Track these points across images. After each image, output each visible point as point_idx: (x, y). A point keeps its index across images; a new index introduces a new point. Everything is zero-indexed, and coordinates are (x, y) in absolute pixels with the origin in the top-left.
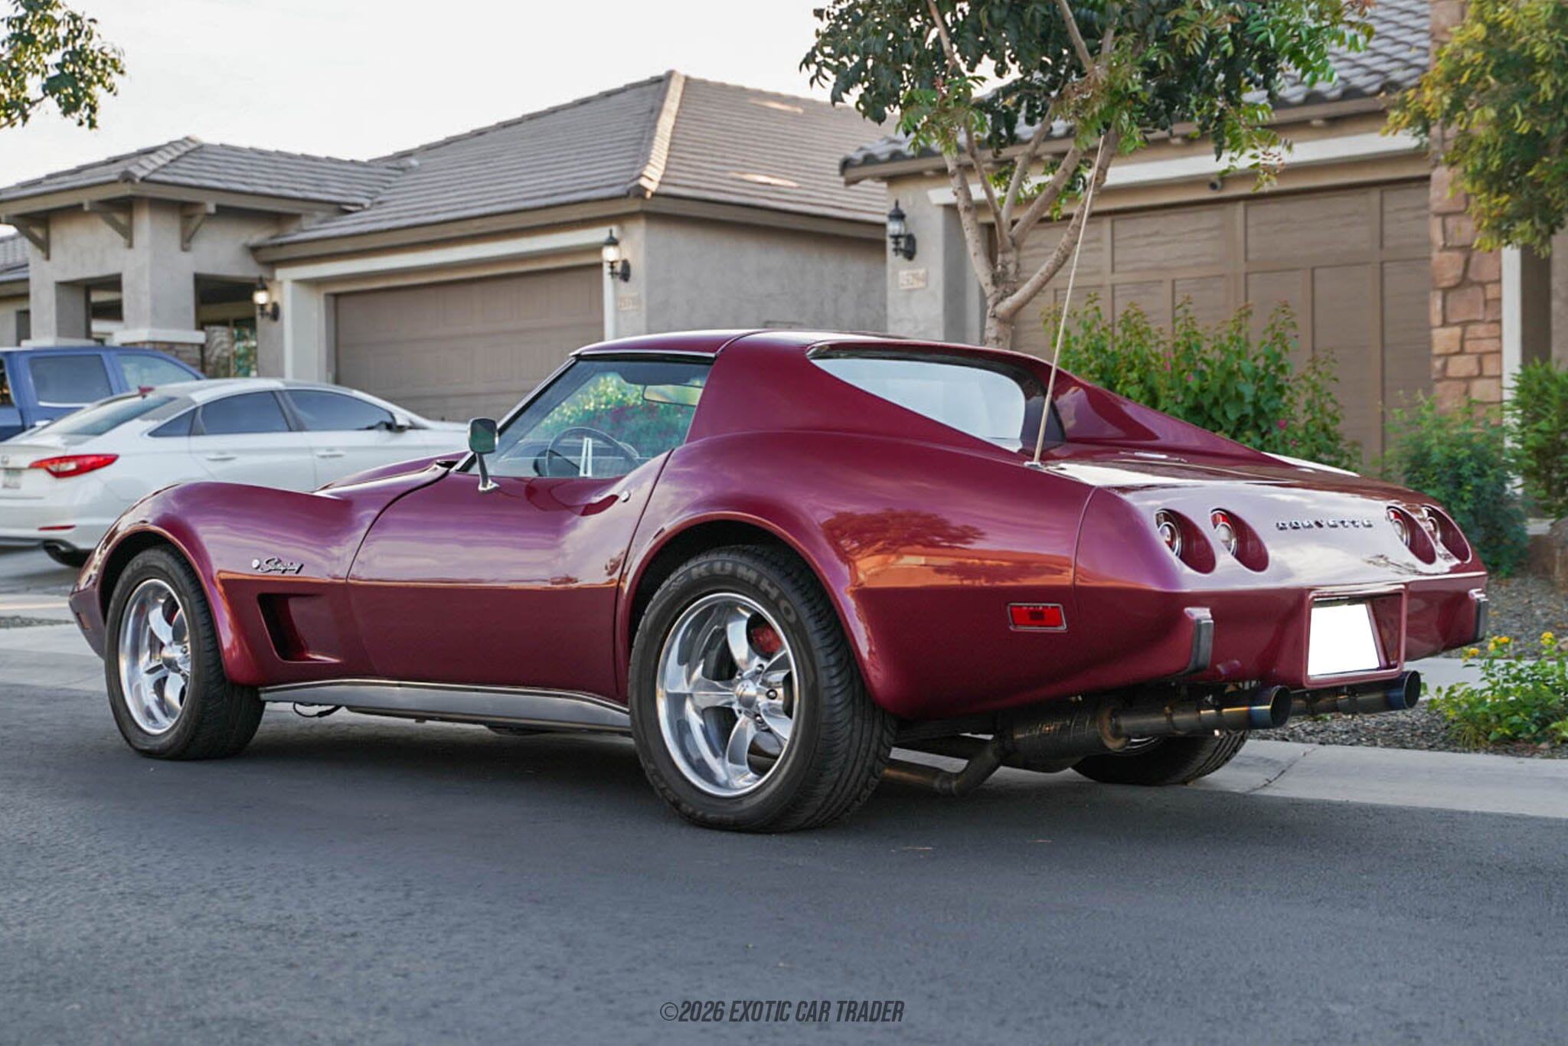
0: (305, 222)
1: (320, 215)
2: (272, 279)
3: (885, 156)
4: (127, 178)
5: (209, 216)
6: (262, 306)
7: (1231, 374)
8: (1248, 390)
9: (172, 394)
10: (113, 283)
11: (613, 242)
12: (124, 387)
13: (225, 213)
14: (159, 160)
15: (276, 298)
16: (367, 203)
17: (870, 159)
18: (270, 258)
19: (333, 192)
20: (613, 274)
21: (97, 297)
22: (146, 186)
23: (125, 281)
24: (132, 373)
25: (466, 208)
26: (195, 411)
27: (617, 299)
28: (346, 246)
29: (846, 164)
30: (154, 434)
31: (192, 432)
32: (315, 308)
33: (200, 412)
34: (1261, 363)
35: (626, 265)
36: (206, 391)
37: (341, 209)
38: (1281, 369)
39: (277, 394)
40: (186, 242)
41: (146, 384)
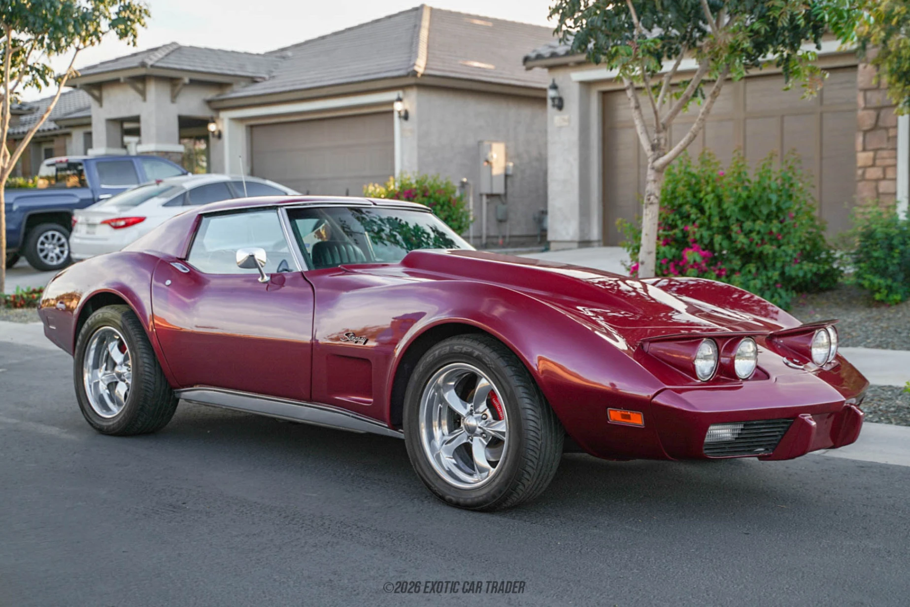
0: (235, 87)
1: (243, 84)
2: (218, 117)
3: (548, 55)
4: (143, 65)
5: (185, 85)
6: (213, 132)
7: (764, 189)
8: (774, 198)
9: (173, 184)
10: (136, 119)
11: (400, 100)
12: (146, 179)
13: (193, 82)
14: (159, 55)
15: (220, 127)
16: (267, 76)
17: (539, 57)
18: (217, 106)
19: (249, 71)
20: (400, 117)
21: (127, 126)
22: (153, 69)
23: (142, 119)
24: (149, 170)
25: (321, 81)
26: (185, 194)
27: (402, 131)
28: (257, 101)
29: (526, 59)
30: (165, 205)
31: (185, 204)
32: (241, 133)
33: (188, 194)
34: (779, 182)
35: (406, 113)
36: (191, 181)
37: (253, 80)
38: (791, 185)
39: (228, 184)
40: (174, 98)
41: (159, 178)
